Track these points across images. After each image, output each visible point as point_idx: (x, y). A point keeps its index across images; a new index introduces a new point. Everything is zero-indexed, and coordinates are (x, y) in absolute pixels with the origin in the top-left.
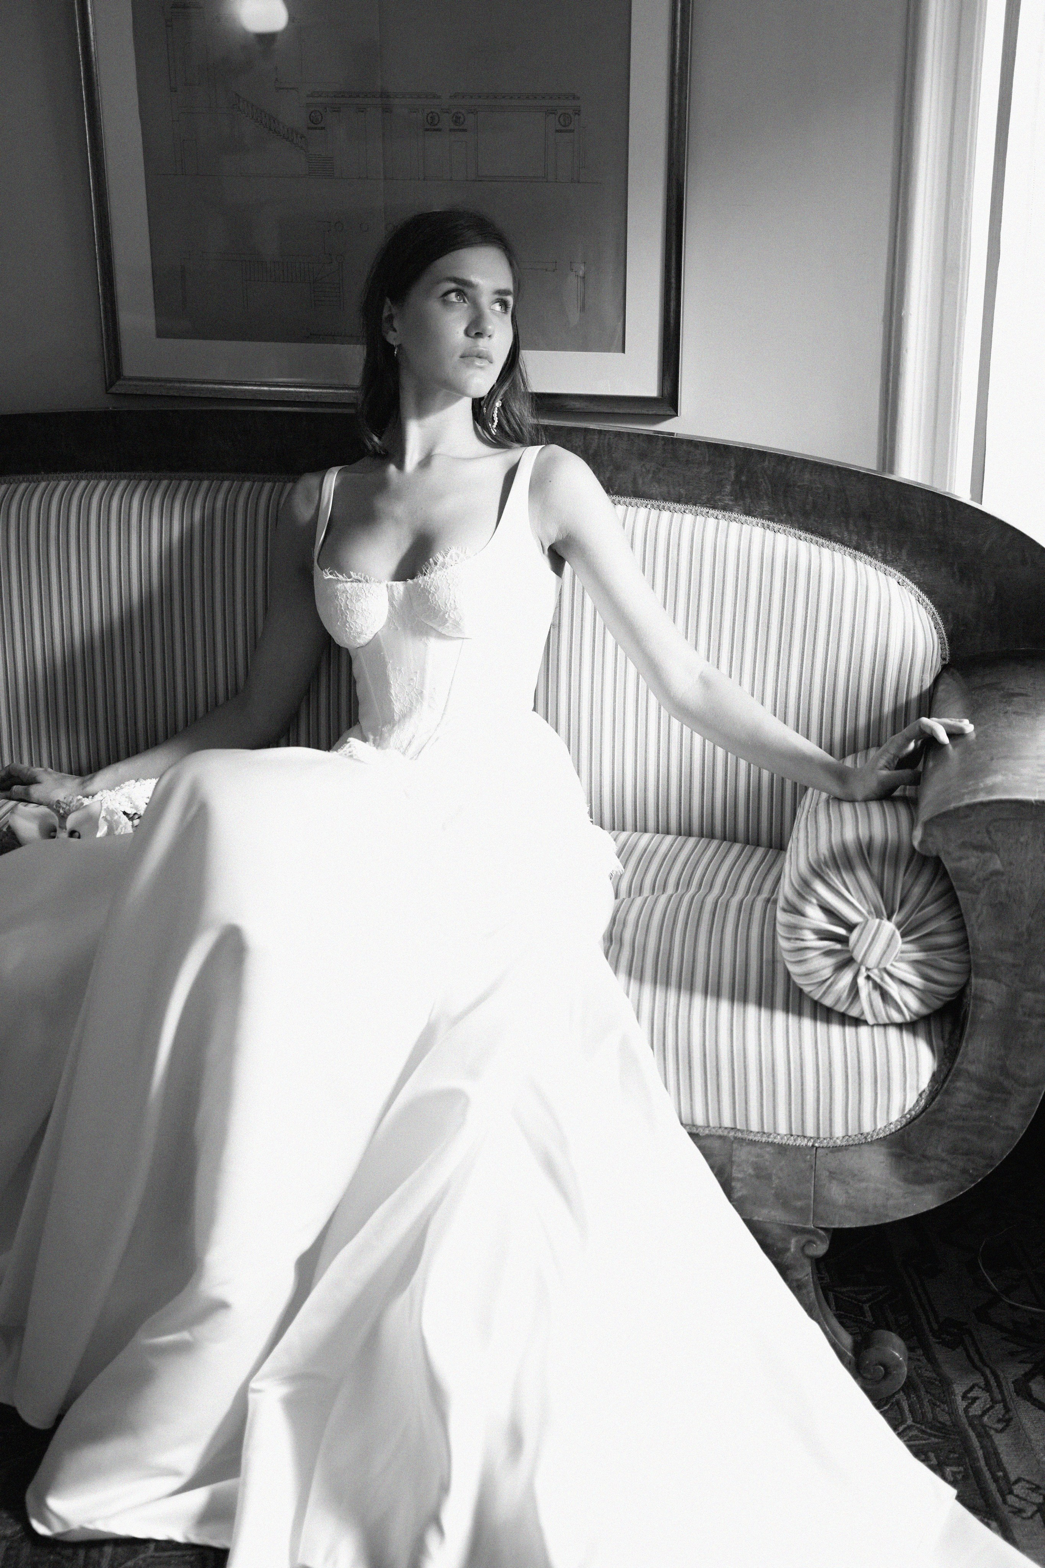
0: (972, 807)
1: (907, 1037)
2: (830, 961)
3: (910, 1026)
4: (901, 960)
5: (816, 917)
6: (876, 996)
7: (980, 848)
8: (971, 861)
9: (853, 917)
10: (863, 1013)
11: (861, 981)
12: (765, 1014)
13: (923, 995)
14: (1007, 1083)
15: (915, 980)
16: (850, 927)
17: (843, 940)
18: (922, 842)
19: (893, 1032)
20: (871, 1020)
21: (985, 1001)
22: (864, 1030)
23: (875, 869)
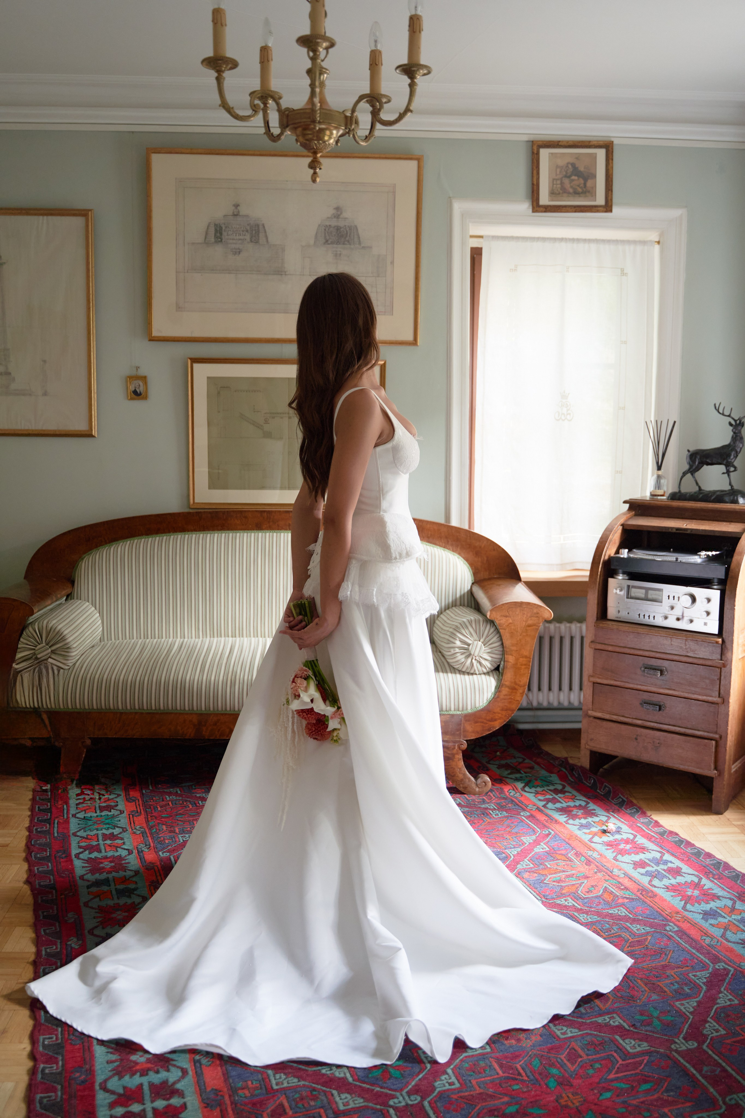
0: (503, 605)
1: (487, 677)
2: (464, 656)
3: (488, 673)
4: (485, 653)
5: (458, 643)
6: (478, 665)
7: (506, 616)
8: (503, 621)
9: (470, 642)
10: (475, 670)
11: (473, 661)
12: (445, 674)
13: (491, 662)
14: (516, 687)
15: (489, 658)
16: (469, 645)
17: (467, 649)
18: (490, 616)
19: (483, 676)
20: (477, 673)
21: (509, 662)
22: (475, 676)
23: (474, 626)
